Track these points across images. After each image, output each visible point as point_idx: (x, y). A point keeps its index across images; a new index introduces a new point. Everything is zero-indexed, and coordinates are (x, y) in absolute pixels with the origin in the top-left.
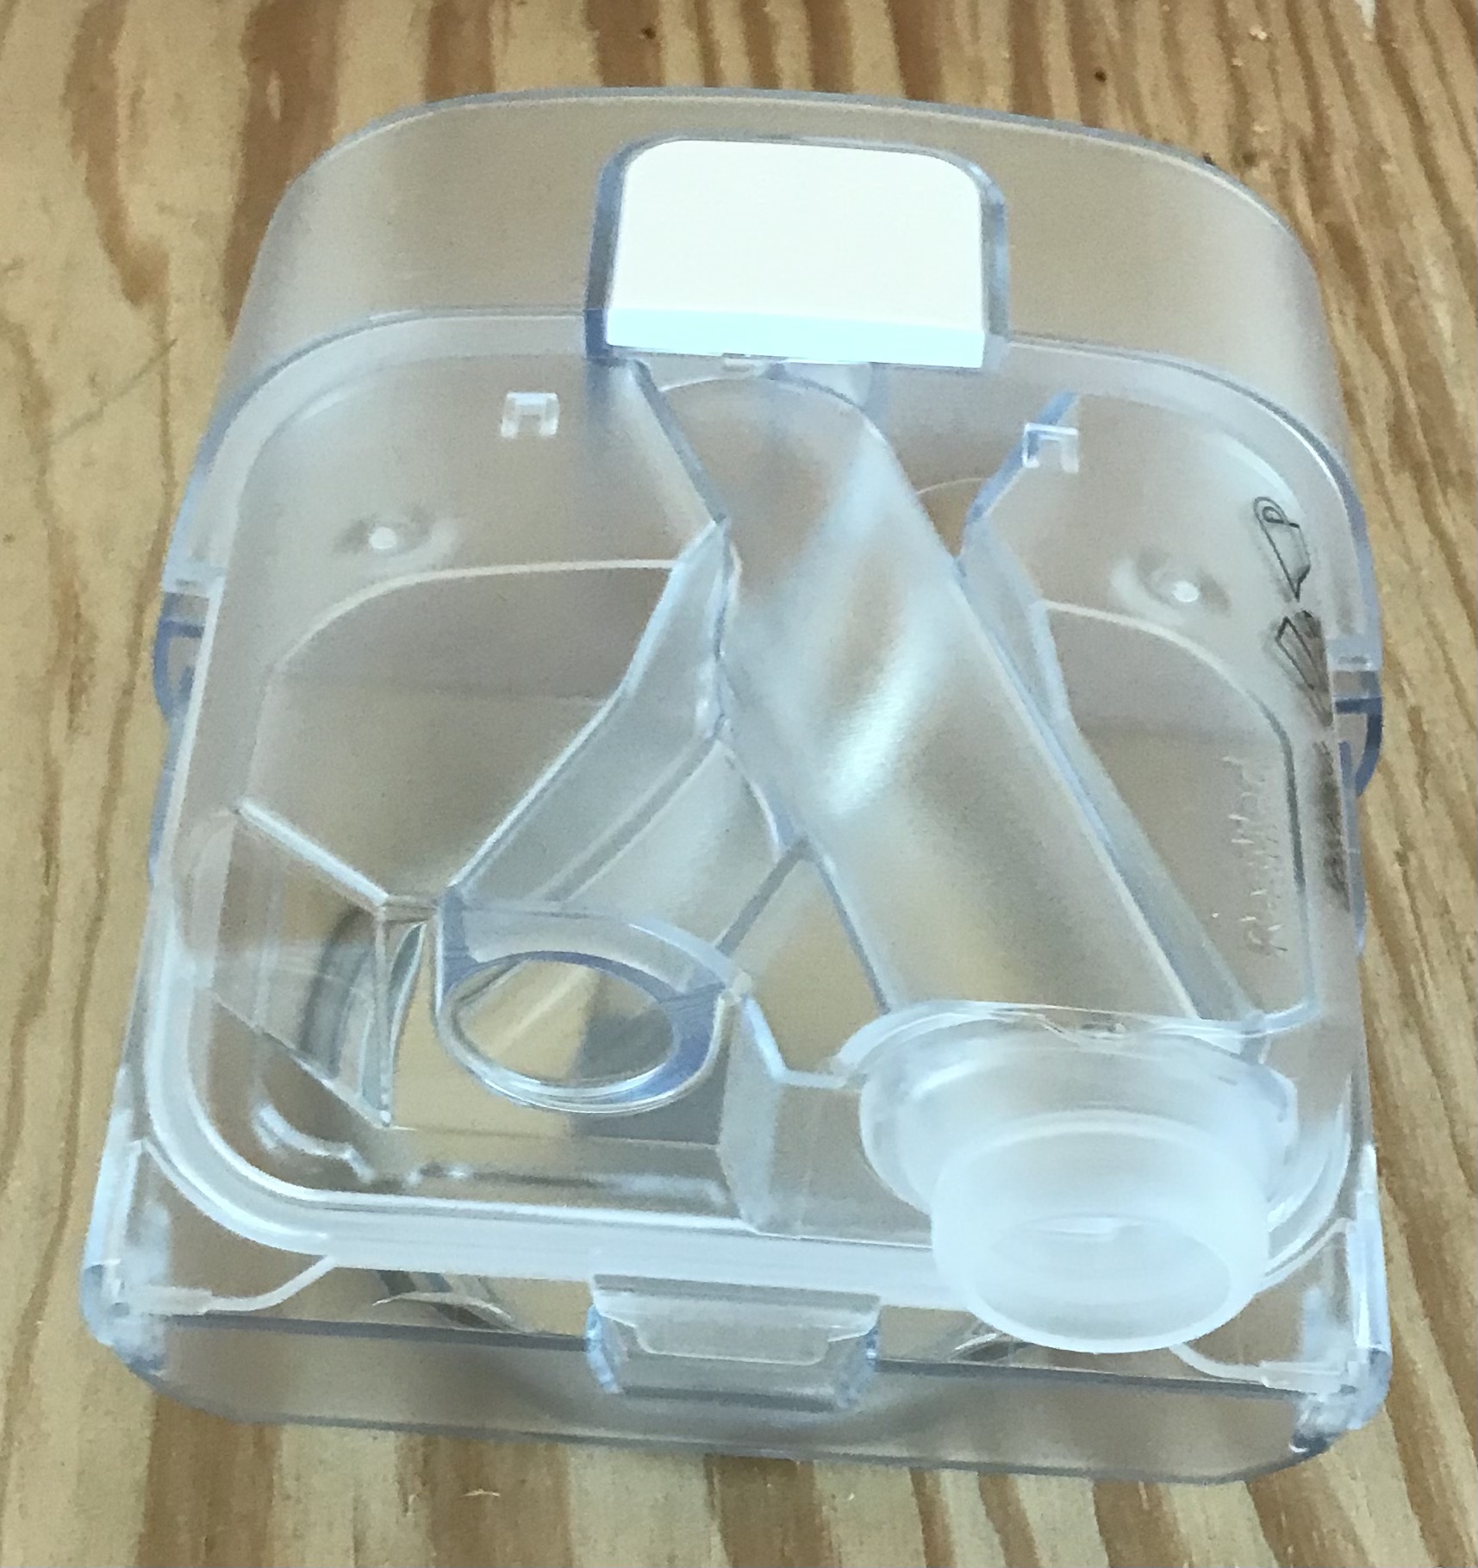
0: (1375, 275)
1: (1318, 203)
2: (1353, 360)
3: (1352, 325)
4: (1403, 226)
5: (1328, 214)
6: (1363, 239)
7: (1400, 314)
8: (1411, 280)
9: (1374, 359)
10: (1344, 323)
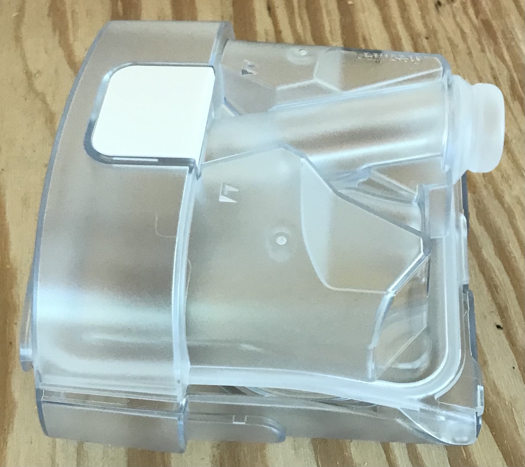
0: (499, 35)
1: (477, 13)
2: (494, 65)
3: (493, 53)
4: (507, 18)
5: (481, 16)
6: (494, 23)
7: (508, 48)
8: (511, 36)
9: (501, 63)
10: (490, 52)
